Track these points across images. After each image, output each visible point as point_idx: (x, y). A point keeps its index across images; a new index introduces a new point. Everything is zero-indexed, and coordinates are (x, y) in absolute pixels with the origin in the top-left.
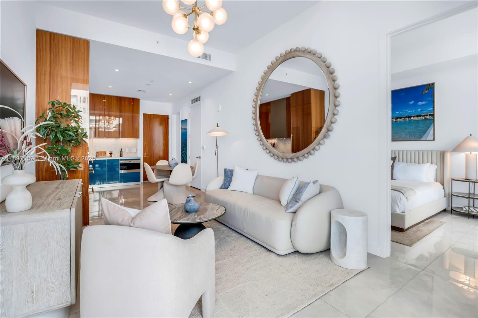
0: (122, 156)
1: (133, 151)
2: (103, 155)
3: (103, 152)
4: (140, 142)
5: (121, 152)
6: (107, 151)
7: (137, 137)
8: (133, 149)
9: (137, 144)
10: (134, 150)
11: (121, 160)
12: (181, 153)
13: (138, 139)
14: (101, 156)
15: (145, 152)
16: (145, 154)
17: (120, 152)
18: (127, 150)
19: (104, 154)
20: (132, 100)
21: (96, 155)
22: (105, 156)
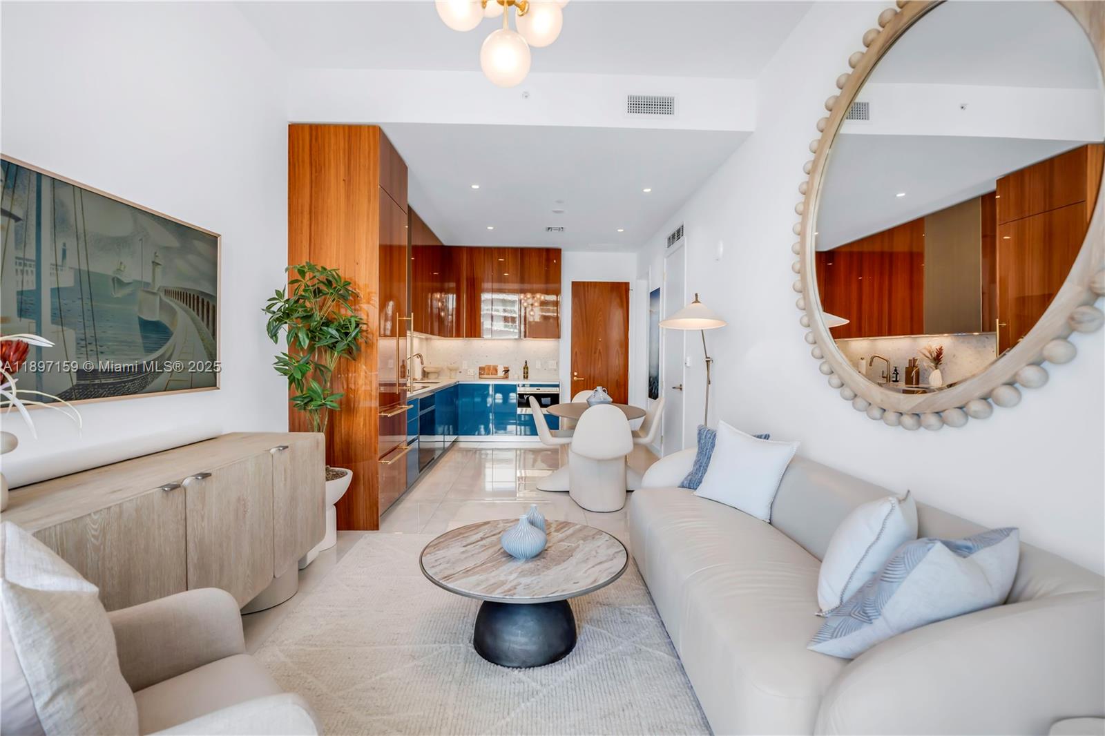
0: (527, 376)
1: (550, 367)
2: (492, 375)
3: (492, 368)
4: (564, 346)
5: (526, 368)
6: (499, 366)
7: (557, 336)
8: (550, 362)
9: (557, 351)
10: (552, 364)
11: (520, 386)
13: (560, 340)
14: (488, 376)
15: (576, 369)
16: (576, 374)
17: (524, 368)
18: (538, 365)
19: (493, 373)
20: (544, 254)
21: (480, 374)
22: (494, 376)
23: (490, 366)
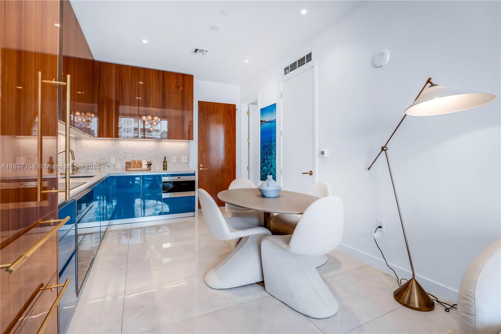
0: (166, 170)
1: (183, 161)
2: (137, 168)
3: (137, 162)
4: (194, 144)
5: (165, 162)
6: (143, 161)
7: (190, 138)
8: (183, 157)
9: (189, 149)
10: (184, 159)
11: (164, 176)
12: (261, 164)
13: (191, 141)
14: (134, 169)
15: (201, 162)
16: (201, 165)
17: (164, 162)
18: (174, 159)
19: (138, 166)
20: (181, 77)
21: (127, 167)
22: (139, 169)
23: (136, 161)
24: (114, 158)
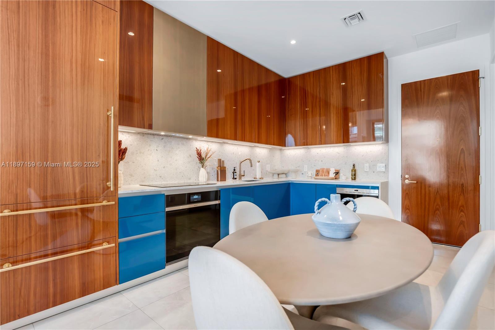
0: (355, 178)
1: (379, 170)
2: (324, 176)
6: (331, 169)
17: (353, 171)
18: (366, 168)
21: (316, 175)
22: (326, 177)
23: (324, 169)
24: (307, 166)
